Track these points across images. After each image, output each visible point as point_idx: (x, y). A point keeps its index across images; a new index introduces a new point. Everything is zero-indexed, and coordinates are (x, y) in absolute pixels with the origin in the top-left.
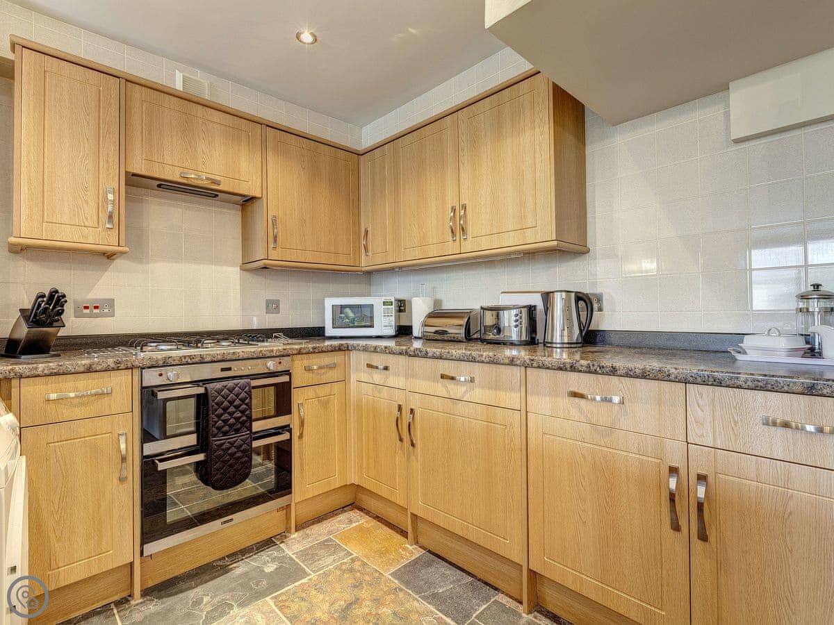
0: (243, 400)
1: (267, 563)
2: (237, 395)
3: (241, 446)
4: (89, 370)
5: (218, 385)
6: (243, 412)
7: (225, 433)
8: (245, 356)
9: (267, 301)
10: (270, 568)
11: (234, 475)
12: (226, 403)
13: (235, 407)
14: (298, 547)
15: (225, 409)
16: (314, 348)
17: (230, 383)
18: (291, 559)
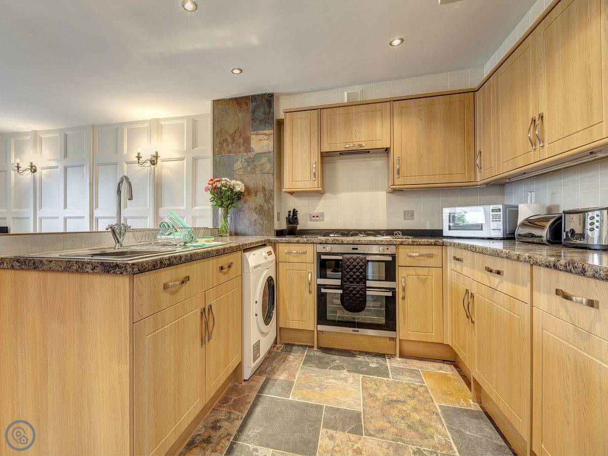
0: (361, 266)
1: (373, 363)
2: (358, 263)
3: (359, 291)
4: (298, 242)
5: (348, 256)
6: (361, 273)
7: (351, 282)
8: (365, 243)
9: (405, 211)
10: (373, 365)
11: (355, 306)
12: (351, 267)
13: (356, 269)
14: (395, 365)
15: (351, 269)
16: (413, 242)
17: (355, 256)
18: (387, 367)
